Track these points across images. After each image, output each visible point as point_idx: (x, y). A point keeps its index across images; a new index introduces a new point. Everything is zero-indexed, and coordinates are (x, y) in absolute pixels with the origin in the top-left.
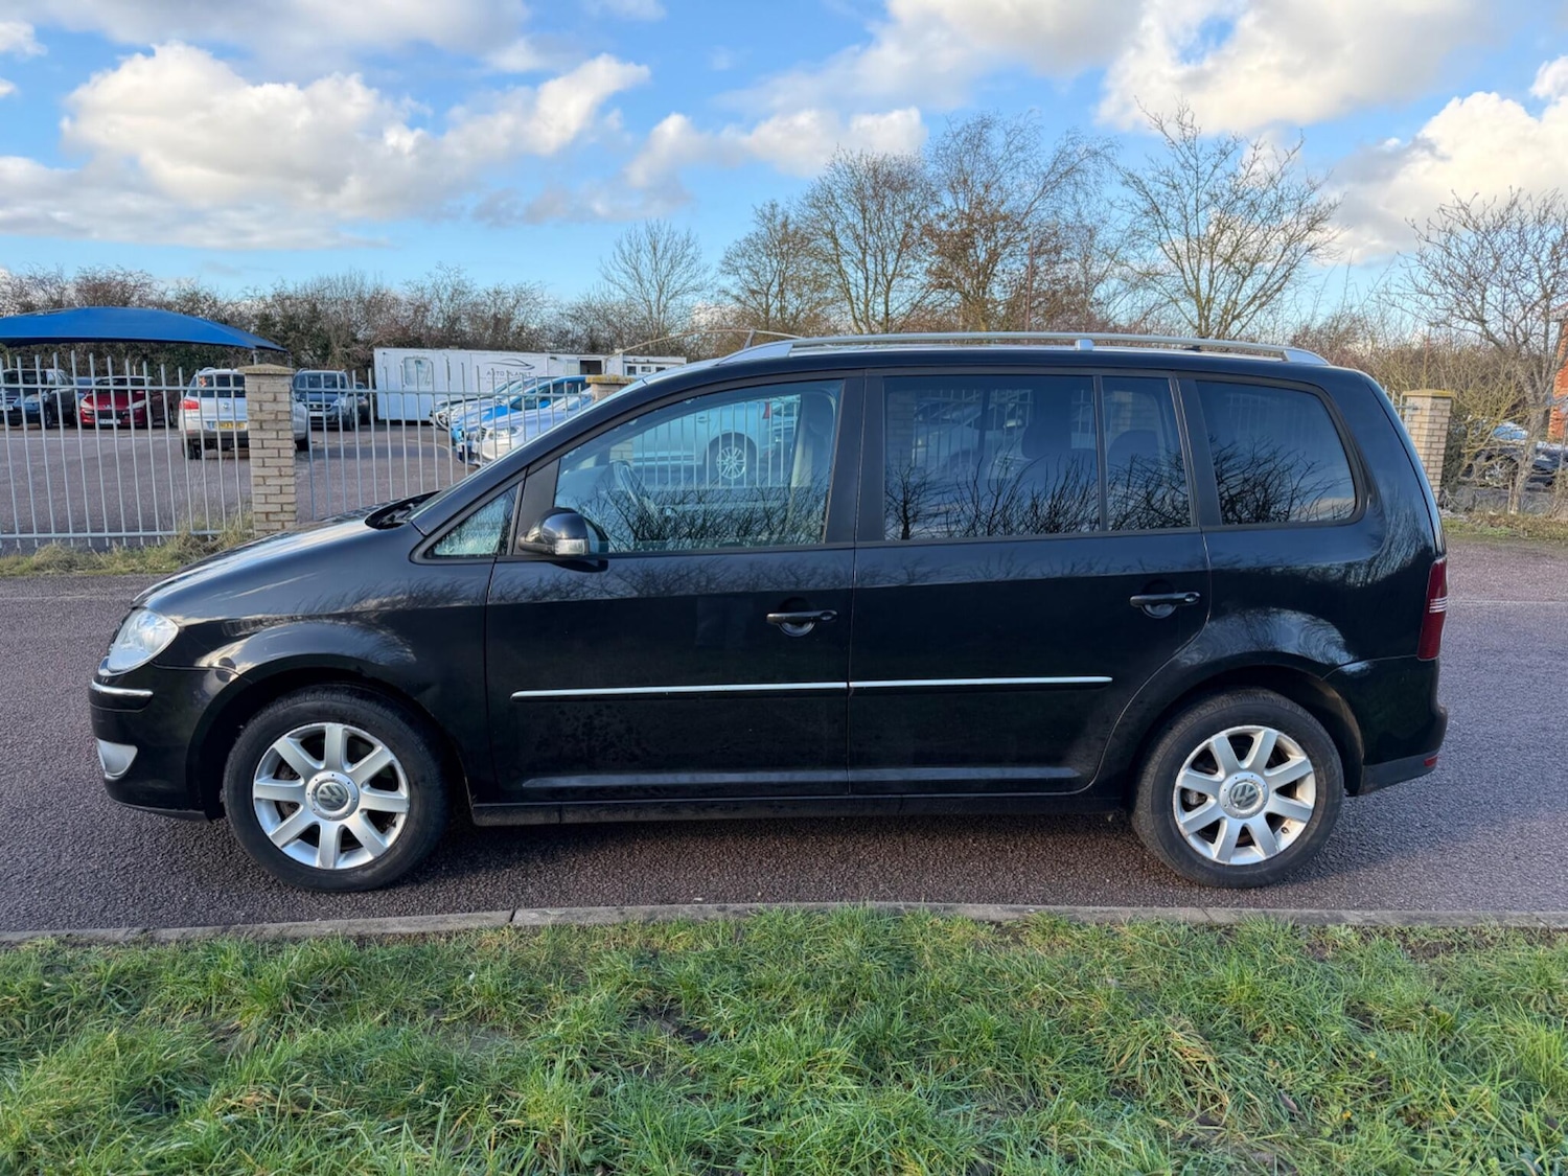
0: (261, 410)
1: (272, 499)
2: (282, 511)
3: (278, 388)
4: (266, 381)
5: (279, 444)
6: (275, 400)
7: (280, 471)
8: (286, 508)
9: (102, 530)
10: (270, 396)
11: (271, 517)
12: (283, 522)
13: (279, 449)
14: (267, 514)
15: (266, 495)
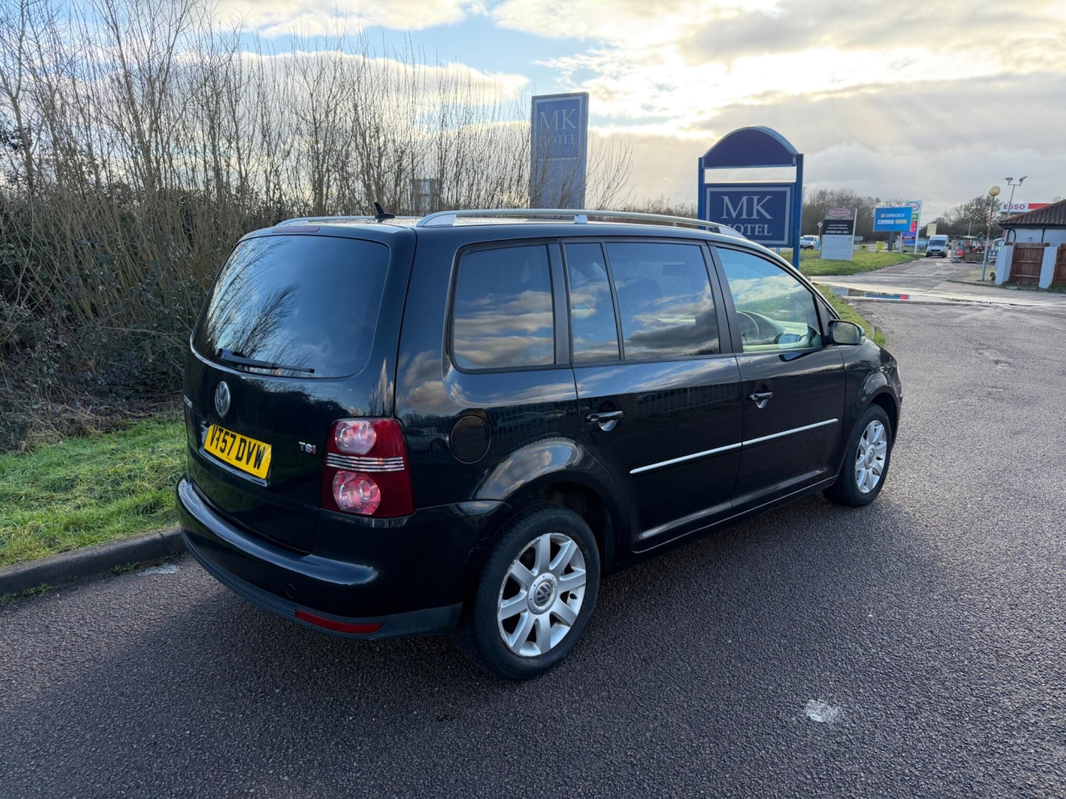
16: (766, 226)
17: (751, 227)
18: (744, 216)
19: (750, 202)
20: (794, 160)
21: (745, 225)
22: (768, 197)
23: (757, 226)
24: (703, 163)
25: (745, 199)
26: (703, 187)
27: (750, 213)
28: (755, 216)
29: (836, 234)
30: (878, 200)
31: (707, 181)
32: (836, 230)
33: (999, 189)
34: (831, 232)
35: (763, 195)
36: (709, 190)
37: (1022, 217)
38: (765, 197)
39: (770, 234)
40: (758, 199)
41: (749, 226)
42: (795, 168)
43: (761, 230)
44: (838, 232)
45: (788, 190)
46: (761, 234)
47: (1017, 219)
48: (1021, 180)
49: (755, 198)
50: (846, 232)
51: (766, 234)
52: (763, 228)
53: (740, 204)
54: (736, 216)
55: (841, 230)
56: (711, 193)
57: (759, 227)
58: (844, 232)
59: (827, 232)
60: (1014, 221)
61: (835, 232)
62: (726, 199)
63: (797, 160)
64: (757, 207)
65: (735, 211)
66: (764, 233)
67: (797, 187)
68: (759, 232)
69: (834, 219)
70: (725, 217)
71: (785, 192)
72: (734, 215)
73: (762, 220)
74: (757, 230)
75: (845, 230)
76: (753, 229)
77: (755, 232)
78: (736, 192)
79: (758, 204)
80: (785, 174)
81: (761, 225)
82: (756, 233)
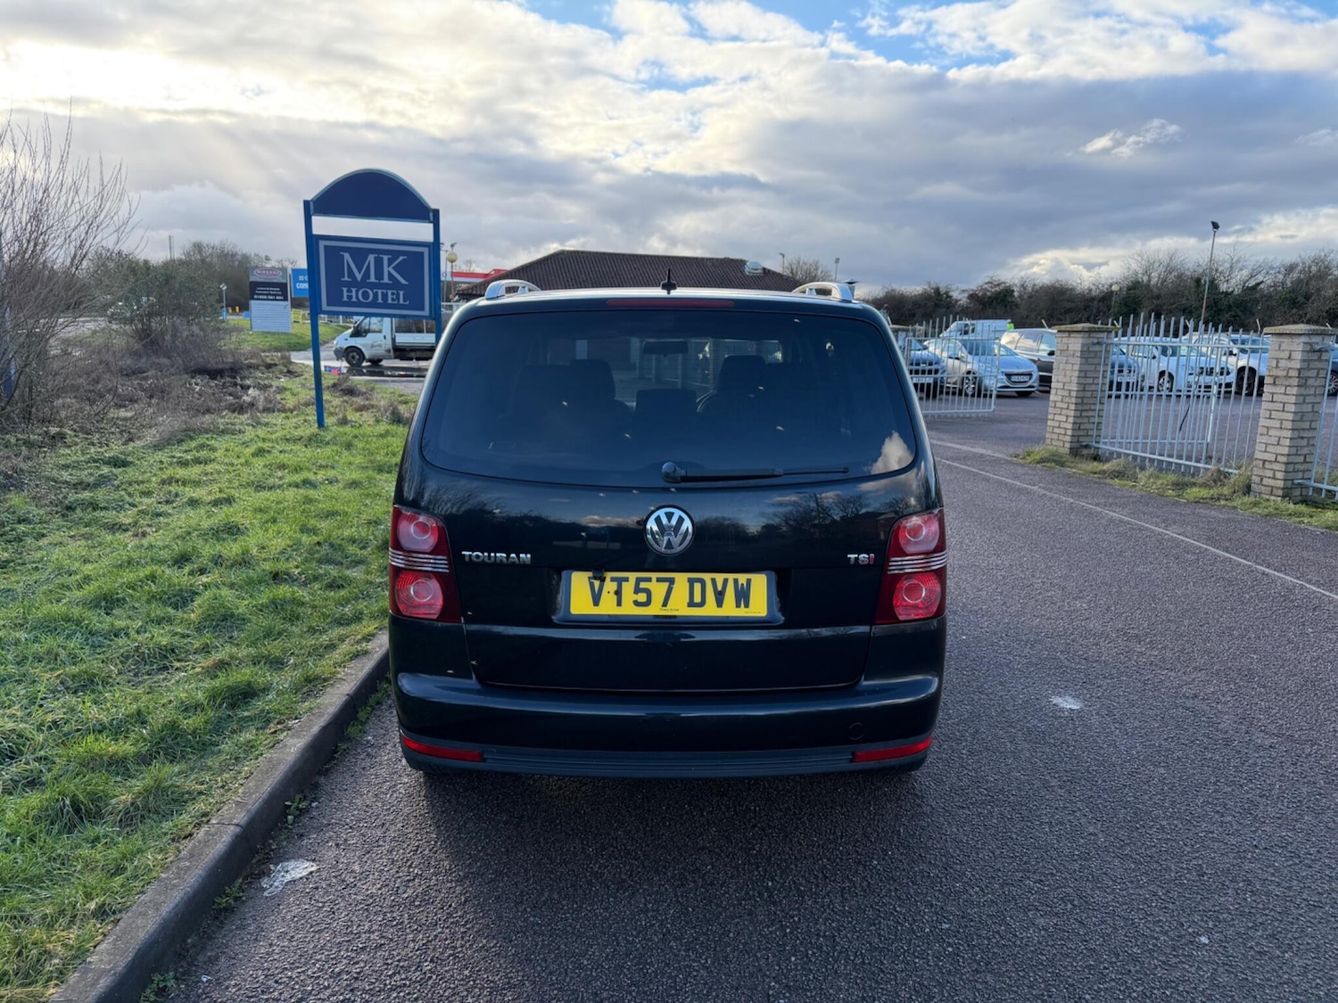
0: (1277, 367)
1: (1270, 449)
2: (1276, 461)
3: (1294, 347)
4: (1286, 340)
5: (1285, 398)
6: (1289, 358)
7: (1281, 424)
8: (1280, 458)
9: (1155, 454)
10: (1286, 354)
11: (1267, 465)
12: (1274, 471)
13: (1284, 404)
14: (1264, 461)
15: (1266, 444)
16: (401, 293)
17: (383, 293)
18: (373, 279)
19: (379, 263)
20: (431, 214)
21: (375, 291)
22: (401, 258)
23: (390, 292)
24: (312, 207)
25: (371, 258)
26: (312, 241)
27: (379, 275)
28: (386, 280)
29: (268, 300)
30: (267, 258)
31: (316, 231)
32: (267, 295)
33: (456, 255)
34: (261, 297)
35: (395, 254)
36: (322, 244)
37: (476, 287)
38: (397, 258)
39: (408, 303)
40: (389, 259)
41: (380, 292)
42: (432, 225)
43: (395, 297)
44: (270, 297)
45: (425, 251)
46: (396, 302)
47: (472, 289)
48: (452, 246)
49: (386, 258)
50: (280, 298)
51: (401, 302)
52: (398, 295)
53: (366, 264)
54: (362, 279)
55: (273, 295)
56: (326, 247)
57: (393, 294)
58: (277, 298)
59: (256, 297)
60: (470, 291)
61: (265, 297)
62: (347, 256)
63: (432, 216)
64: (387, 269)
65: (360, 272)
66: (399, 301)
67: (435, 246)
68: (393, 299)
69: (262, 280)
70: (346, 278)
71: (422, 253)
72: (359, 277)
73: (395, 285)
74: (390, 296)
75: (279, 295)
76: (385, 296)
77: (387, 300)
78: (361, 249)
79: (389, 266)
80: (420, 231)
81: (395, 292)
82: (390, 301)
